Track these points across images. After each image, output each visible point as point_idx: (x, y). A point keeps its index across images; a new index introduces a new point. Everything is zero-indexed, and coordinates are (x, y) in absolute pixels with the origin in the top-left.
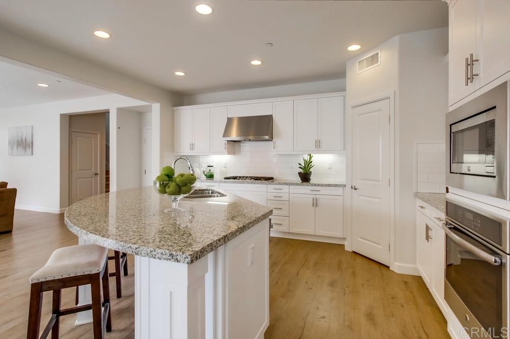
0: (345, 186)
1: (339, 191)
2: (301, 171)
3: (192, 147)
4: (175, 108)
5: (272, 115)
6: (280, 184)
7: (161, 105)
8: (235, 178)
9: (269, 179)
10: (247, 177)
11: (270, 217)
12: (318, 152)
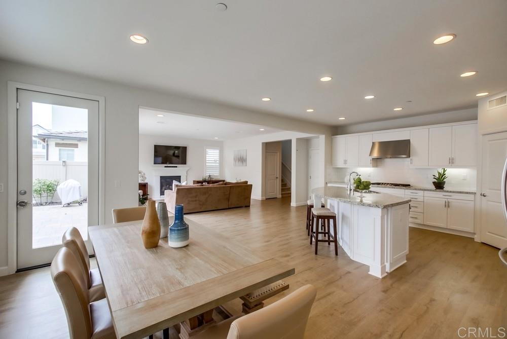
0: (475, 193)
1: (471, 197)
2: (435, 180)
3: (345, 162)
4: (333, 137)
5: (409, 140)
6: (416, 189)
7: (326, 137)
8: (379, 184)
9: (407, 186)
10: (388, 184)
11: (410, 203)
12: (451, 167)
